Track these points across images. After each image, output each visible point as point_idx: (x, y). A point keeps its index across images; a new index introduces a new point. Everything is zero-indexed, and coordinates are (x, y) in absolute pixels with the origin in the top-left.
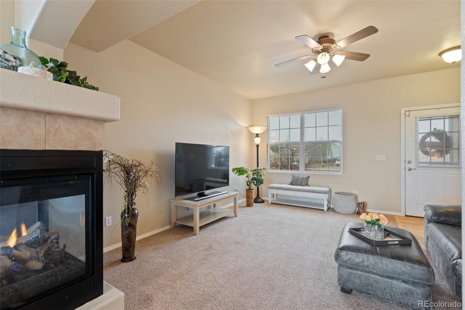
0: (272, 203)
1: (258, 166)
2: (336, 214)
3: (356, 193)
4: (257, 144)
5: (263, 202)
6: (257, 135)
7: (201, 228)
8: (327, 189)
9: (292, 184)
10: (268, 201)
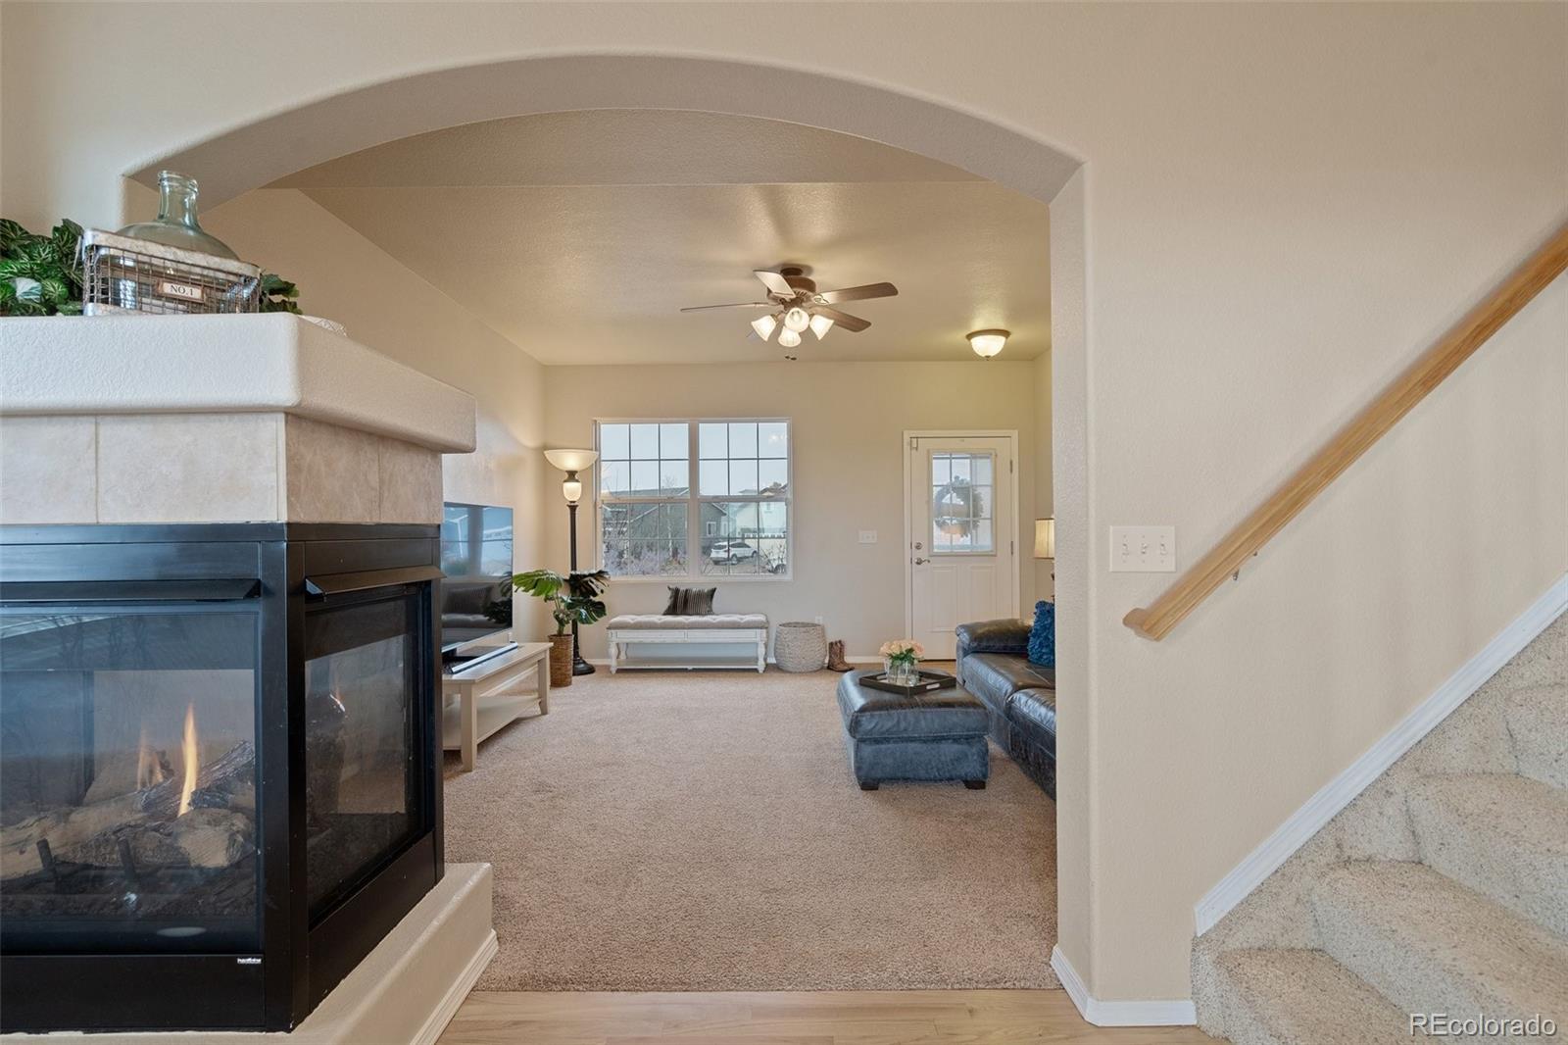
0: (619, 671)
1: (574, 568)
2: (788, 675)
3: (821, 623)
4: (571, 502)
5: (591, 670)
6: (572, 475)
7: (482, 746)
8: (761, 618)
9: (672, 610)
10: (607, 668)
